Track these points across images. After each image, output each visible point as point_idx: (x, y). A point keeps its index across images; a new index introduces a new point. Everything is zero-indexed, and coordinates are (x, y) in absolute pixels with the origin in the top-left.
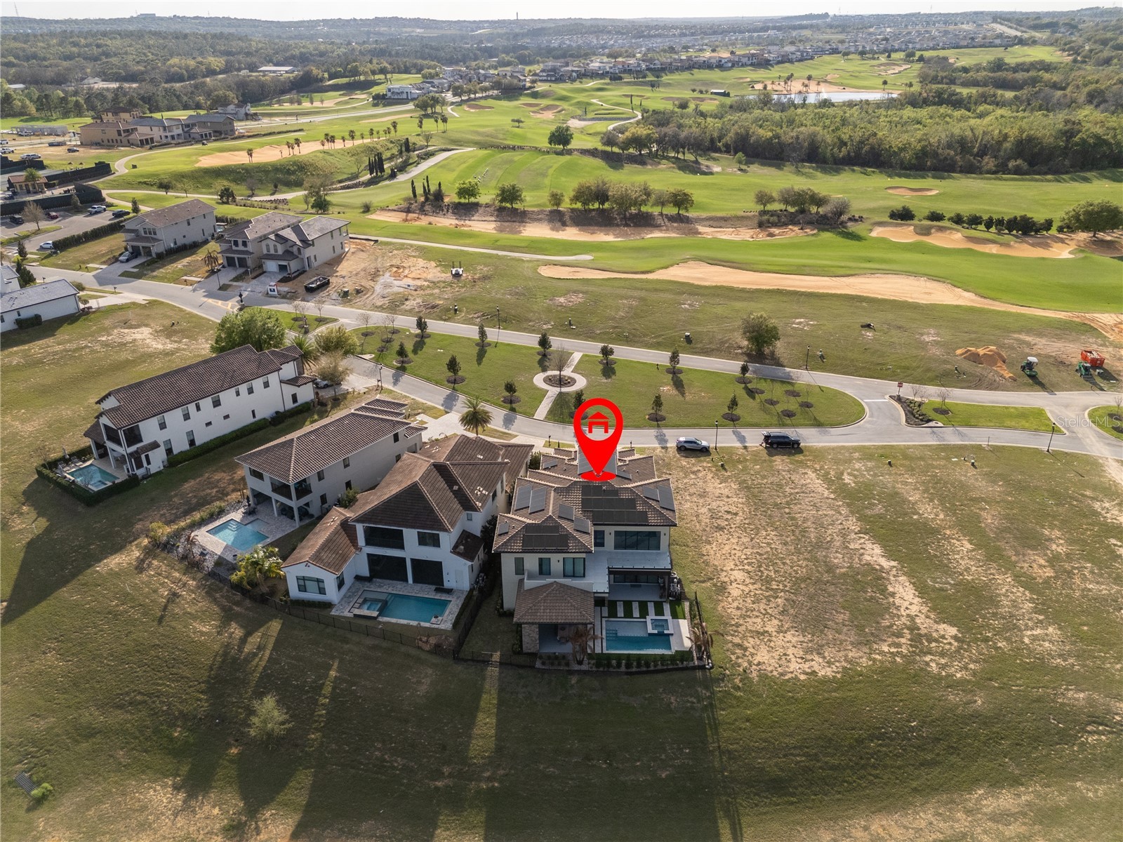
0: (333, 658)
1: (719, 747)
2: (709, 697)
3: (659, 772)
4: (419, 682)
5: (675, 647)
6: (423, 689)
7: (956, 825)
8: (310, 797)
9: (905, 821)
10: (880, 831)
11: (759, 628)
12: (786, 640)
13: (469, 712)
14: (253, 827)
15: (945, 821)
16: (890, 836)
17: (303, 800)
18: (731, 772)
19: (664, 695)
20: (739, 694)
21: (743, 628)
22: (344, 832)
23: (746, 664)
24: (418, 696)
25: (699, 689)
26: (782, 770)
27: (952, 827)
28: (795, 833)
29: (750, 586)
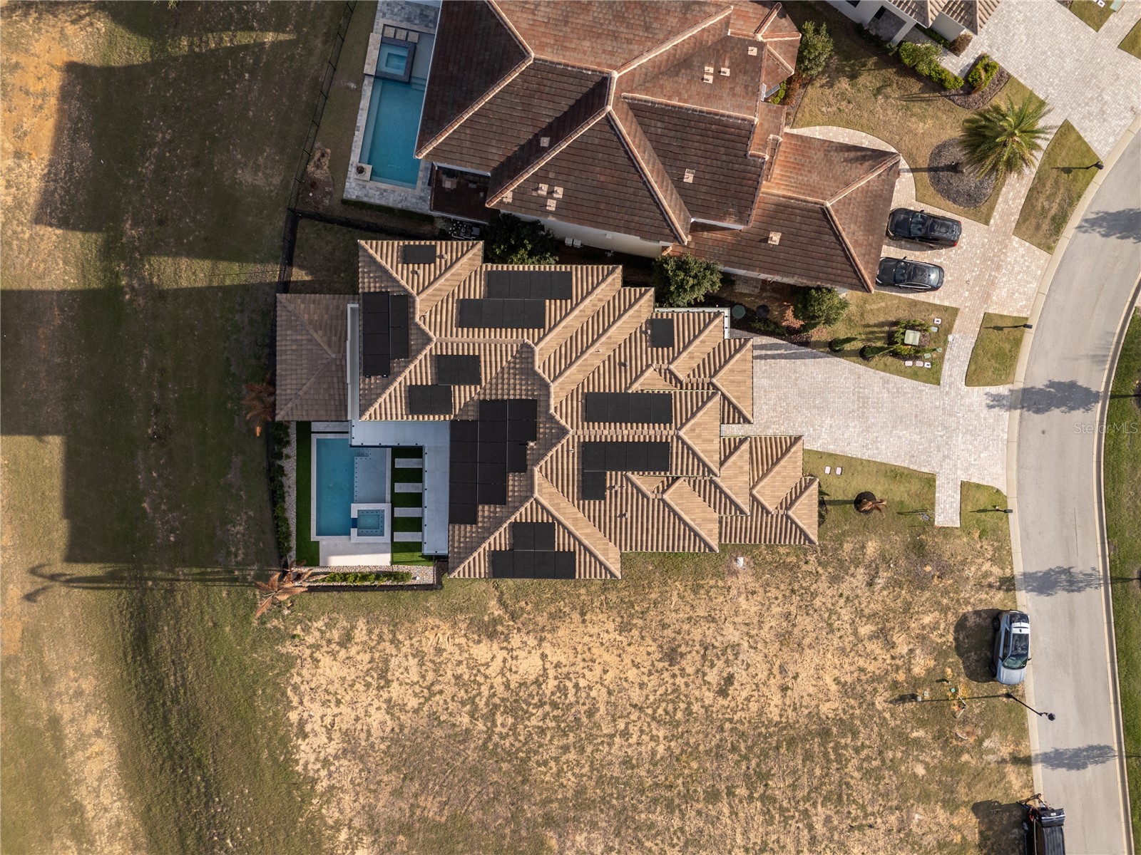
0: (298, 29)
1: (178, 580)
2: (245, 578)
3: (148, 500)
4: (257, 169)
5: (325, 542)
6: (246, 176)
7: (104, 839)
8: (119, 68)
9: (109, 781)
10: (96, 748)
11: (395, 673)
12: (372, 710)
13: (212, 249)
14: (83, 12)
15: (110, 827)
16: (89, 758)
17: (117, 60)
18: (152, 589)
19: (245, 517)
20: (255, 623)
21: (390, 649)
22: (76, 124)
23: (310, 640)
24: (235, 172)
25: (255, 567)
26: (157, 654)
27: (101, 833)
28: (90, 650)
29: (499, 680)
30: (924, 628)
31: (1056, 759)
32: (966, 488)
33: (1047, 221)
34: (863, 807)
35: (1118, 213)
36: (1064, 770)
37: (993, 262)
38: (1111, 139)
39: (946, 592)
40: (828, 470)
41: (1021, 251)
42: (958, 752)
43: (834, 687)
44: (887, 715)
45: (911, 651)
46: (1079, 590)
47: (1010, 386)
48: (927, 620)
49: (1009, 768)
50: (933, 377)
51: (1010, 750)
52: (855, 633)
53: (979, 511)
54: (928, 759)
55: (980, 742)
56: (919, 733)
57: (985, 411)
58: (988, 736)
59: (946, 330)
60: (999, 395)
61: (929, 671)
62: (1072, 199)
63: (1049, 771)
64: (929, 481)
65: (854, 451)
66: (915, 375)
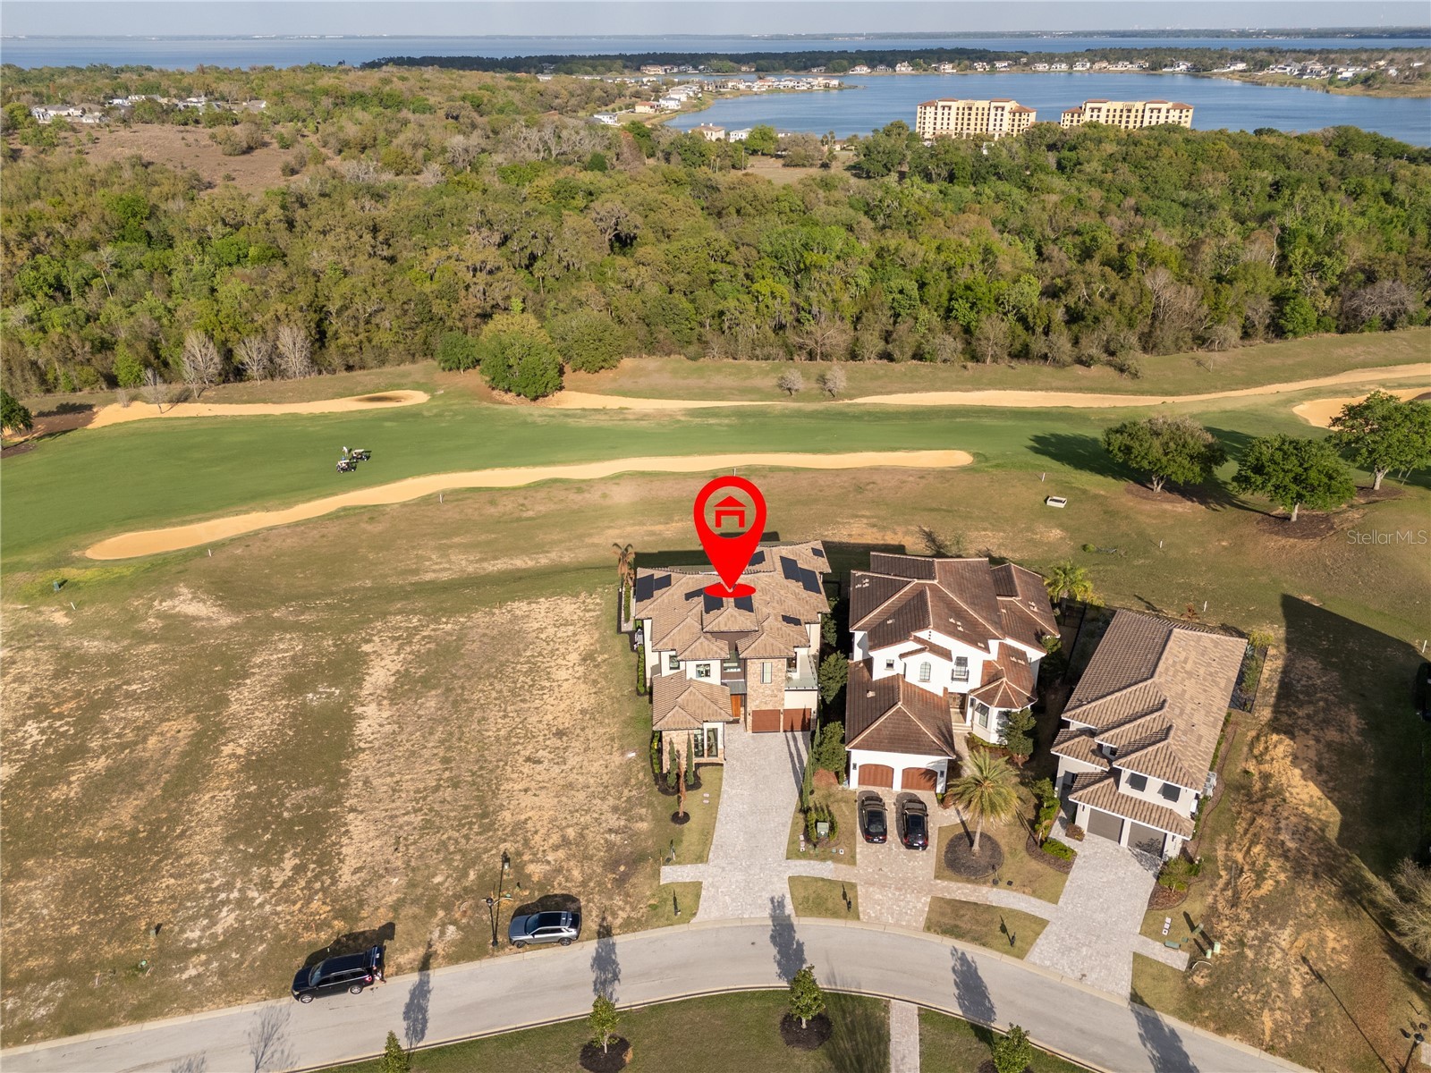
29: (553, 664)
30: (568, 870)
31: (420, 994)
32: (697, 886)
33: (953, 922)
34: (415, 843)
35: (979, 978)
36: (407, 1000)
37: (903, 885)
38: (1048, 963)
39: (599, 884)
40: (707, 795)
41: (919, 906)
42: (448, 907)
43: (523, 817)
44: (494, 852)
45: (548, 862)
46: (595, 990)
47: (793, 915)
48: (576, 873)
49: (421, 951)
50: (793, 854)
51: (440, 952)
52: (568, 826)
53: (675, 899)
54: (447, 884)
55: (454, 923)
56: (472, 875)
57: (768, 896)
58: (459, 928)
59: (836, 859)
60: (784, 906)
61: (529, 876)
62: (980, 940)
63: (410, 987)
64: (701, 858)
65: (724, 809)
66: (793, 842)
